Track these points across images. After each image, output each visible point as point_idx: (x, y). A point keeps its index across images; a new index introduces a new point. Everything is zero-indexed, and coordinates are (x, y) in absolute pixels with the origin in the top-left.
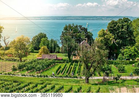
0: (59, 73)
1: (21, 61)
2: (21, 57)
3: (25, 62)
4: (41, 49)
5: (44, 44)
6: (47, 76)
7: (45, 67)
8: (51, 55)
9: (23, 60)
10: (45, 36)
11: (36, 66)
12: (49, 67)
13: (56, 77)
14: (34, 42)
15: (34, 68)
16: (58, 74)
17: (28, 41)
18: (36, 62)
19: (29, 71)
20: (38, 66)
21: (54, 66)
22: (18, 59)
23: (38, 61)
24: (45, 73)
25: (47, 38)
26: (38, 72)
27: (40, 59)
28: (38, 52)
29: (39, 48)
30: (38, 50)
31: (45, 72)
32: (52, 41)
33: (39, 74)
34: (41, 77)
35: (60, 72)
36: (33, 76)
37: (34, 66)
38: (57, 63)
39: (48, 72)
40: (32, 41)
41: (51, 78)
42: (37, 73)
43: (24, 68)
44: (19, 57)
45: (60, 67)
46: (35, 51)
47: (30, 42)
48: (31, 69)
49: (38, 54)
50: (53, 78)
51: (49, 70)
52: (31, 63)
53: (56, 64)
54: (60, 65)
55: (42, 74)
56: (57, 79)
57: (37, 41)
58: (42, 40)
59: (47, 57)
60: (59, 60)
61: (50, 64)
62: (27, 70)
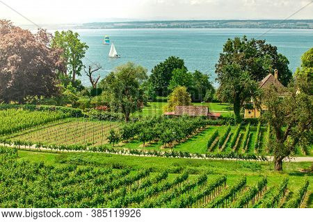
0: (214, 147)
1: (128, 120)
2: (127, 110)
3: (138, 123)
4: (173, 94)
5: (180, 82)
6: (187, 155)
7: (182, 134)
8: (195, 107)
9: (131, 119)
10: (179, 64)
11: (163, 132)
12: (191, 134)
13: (209, 156)
14: (156, 78)
15: (157, 135)
16: (212, 150)
17: (143, 75)
18: (162, 124)
19: (146, 143)
20: (168, 131)
21: (202, 132)
22: (120, 114)
23: (167, 121)
24: (184, 148)
25: (185, 68)
26: (167, 145)
27: (171, 116)
28: (165, 101)
29: (170, 92)
30: (165, 96)
31: (182, 145)
32: (198, 75)
33: (170, 151)
34: (174, 156)
35: (216, 145)
36: (156, 154)
37: (159, 132)
38: (208, 124)
39: (189, 144)
40: (152, 76)
41: (196, 158)
42: (166, 147)
43: (136, 137)
44: (124, 111)
45: (216, 135)
46: (158, 98)
47: (147, 77)
48: (151, 139)
49: (167, 105)
50: (200, 158)
51: (191, 140)
52: (152, 124)
53: (207, 126)
54: (215, 129)
55: (177, 151)
56: (211, 161)
57: (163, 75)
58: (173, 73)
59: (188, 111)
60: (213, 118)
61: (195, 128)
62: (143, 140)
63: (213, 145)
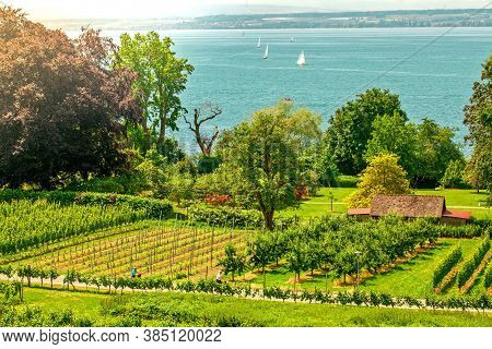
0: (449, 285)
1: (270, 225)
2: (268, 205)
3: (290, 230)
4: (368, 169)
5: (388, 143)
6: (386, 300)
7: (383, 256)
8: (415, 199)
9: (279, 222)
10: (390, 106)
11: (338, 251)
12: (401, 255)
13: (434, 304)
14: (339, 136)
15: (328, 258)
16: (444, 291)
17: (310, 129)
18: (340, 233)
19: (303, 275)
20: (350, 250)
21: (427, 253)
22: (257, 214)
23: (352, 228)
24: (382, 286)
25: (401, 113)
26: (348, 279)
27: (361, 218)
28: (353, 185)
29: (364, 165)
30: (354, 173)
31: (381, 279)
32: (430, 129)
33: (351, 291)
34: (359, 302)
35: (454, 279)
36: (320, 297)
37: (330, 250)
38: (443, 236)
39: (396, 278)
40: (330, 132)
41: (406, 306)
42: (345, 284)
43: (283, 261)
44: (262, 207)
45: (457, 257)
46: (343, 178)
47: (319, 134)
48: (313, 265)
49: (354, 192)
50: (414, 307)
51: (401, 269)
52: (317, 234)
53: (440, 240)
54: (457, 244)
55: (366, 291)
56: (436, 313)
57: (354, 128)
58: (375, 124)
59: (395, 208)
60: (456, 221)
61: (411, 244)
62: (296, 267)
63: (446, 279)
